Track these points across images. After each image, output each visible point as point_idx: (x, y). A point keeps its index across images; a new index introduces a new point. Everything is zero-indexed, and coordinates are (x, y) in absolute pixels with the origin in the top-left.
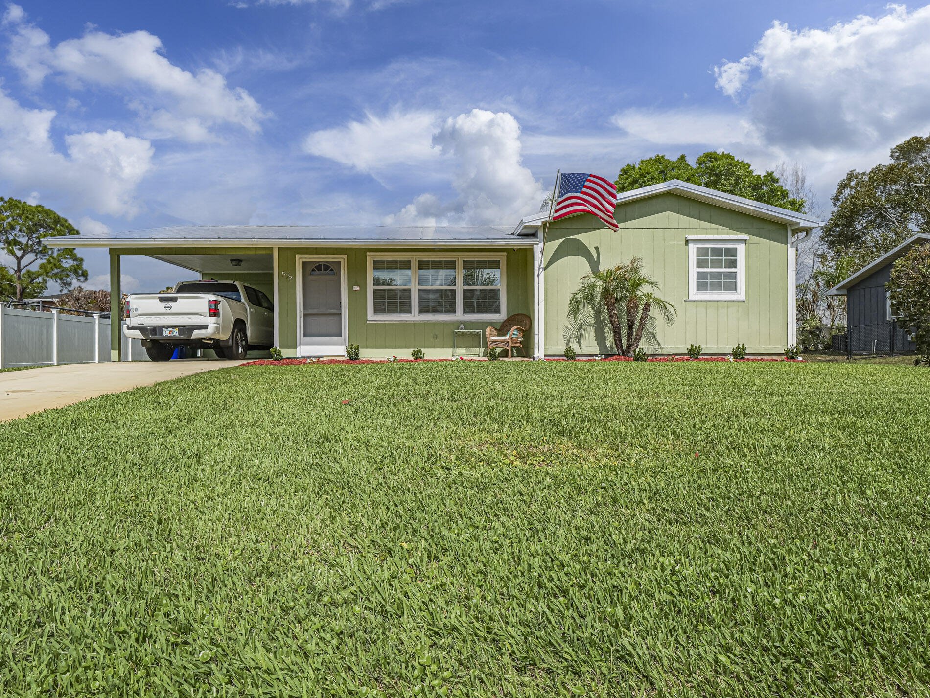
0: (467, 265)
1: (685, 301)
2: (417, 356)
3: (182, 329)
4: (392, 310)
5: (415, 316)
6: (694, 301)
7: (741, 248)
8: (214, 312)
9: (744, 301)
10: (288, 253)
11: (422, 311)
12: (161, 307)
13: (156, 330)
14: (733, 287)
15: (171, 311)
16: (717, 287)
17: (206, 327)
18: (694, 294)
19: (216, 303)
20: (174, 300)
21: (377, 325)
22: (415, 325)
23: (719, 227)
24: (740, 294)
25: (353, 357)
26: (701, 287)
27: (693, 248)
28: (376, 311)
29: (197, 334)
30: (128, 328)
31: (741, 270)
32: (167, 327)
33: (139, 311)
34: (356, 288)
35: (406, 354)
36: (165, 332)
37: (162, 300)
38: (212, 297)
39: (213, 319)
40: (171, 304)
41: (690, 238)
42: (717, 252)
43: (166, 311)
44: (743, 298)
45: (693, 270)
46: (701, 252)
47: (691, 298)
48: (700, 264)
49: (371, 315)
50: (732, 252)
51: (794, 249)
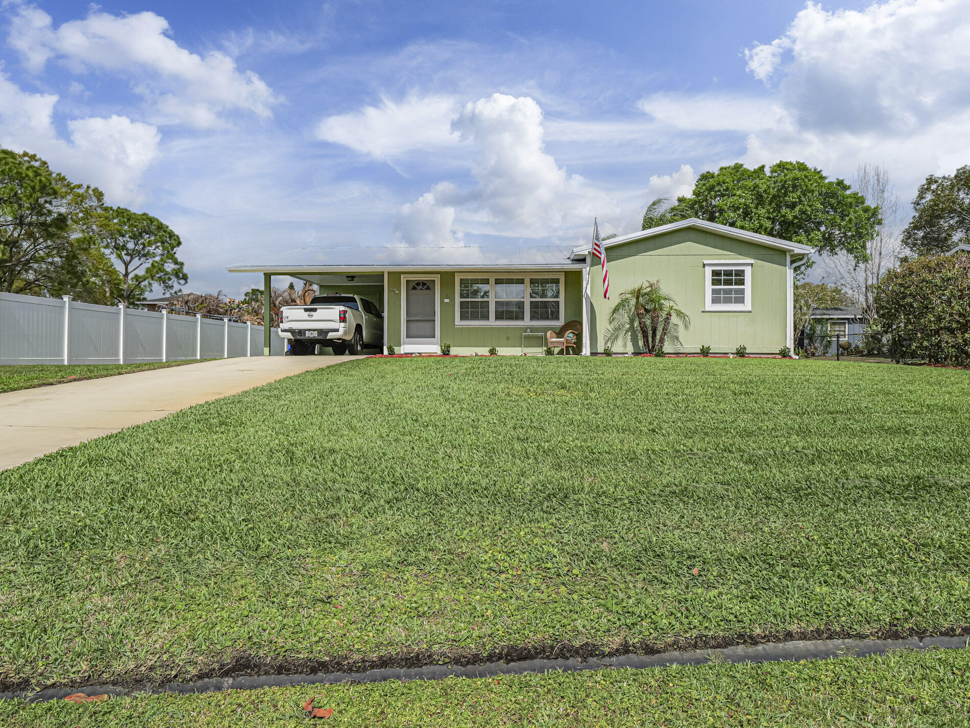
0: (532, 282)
1: (703, 312)
2: (493, 352)
3: (320, 331)
4: (475, 317)
5: (492, 322)
6: (710, 312)
7: (748, 271)
8: (343, 319)
9: (750, 312)
10: (395, 276)
11: (499, 316)
12: (305, 315)
13: (301, 332)
14: (741, 300)
15: (313, 318)
16: (728, 301)
17: (337, 330)
18: (709, 306)
19: (345, 312)
20: (315, 310)
21: (462, 330)
22: (492, 329)
23: (730, 253)
24: (747, 306)
25: (446, 353)
26: (715, 301)
27: (708, 271)
28: (463, 317)
29: (331, 335)
30: (282, 331)
31: (748, 287)
32: (309, 330)
33: (289, 319)
34: (446, 301)
35: (485, 351)
36: (308, 334)
37: (306, 310)
38: (342, 308)
39: (342, 324)
40: (312, 313)
41: (706, 262)
42: (728, 273)
43: (308, 318)
44: (750, 309)
45: (709, 287)
46: (716, 273)
47: (707, 309)
48: (715, 282)
49: (458, 322)
50: (741, 273)
51: (792, 271)
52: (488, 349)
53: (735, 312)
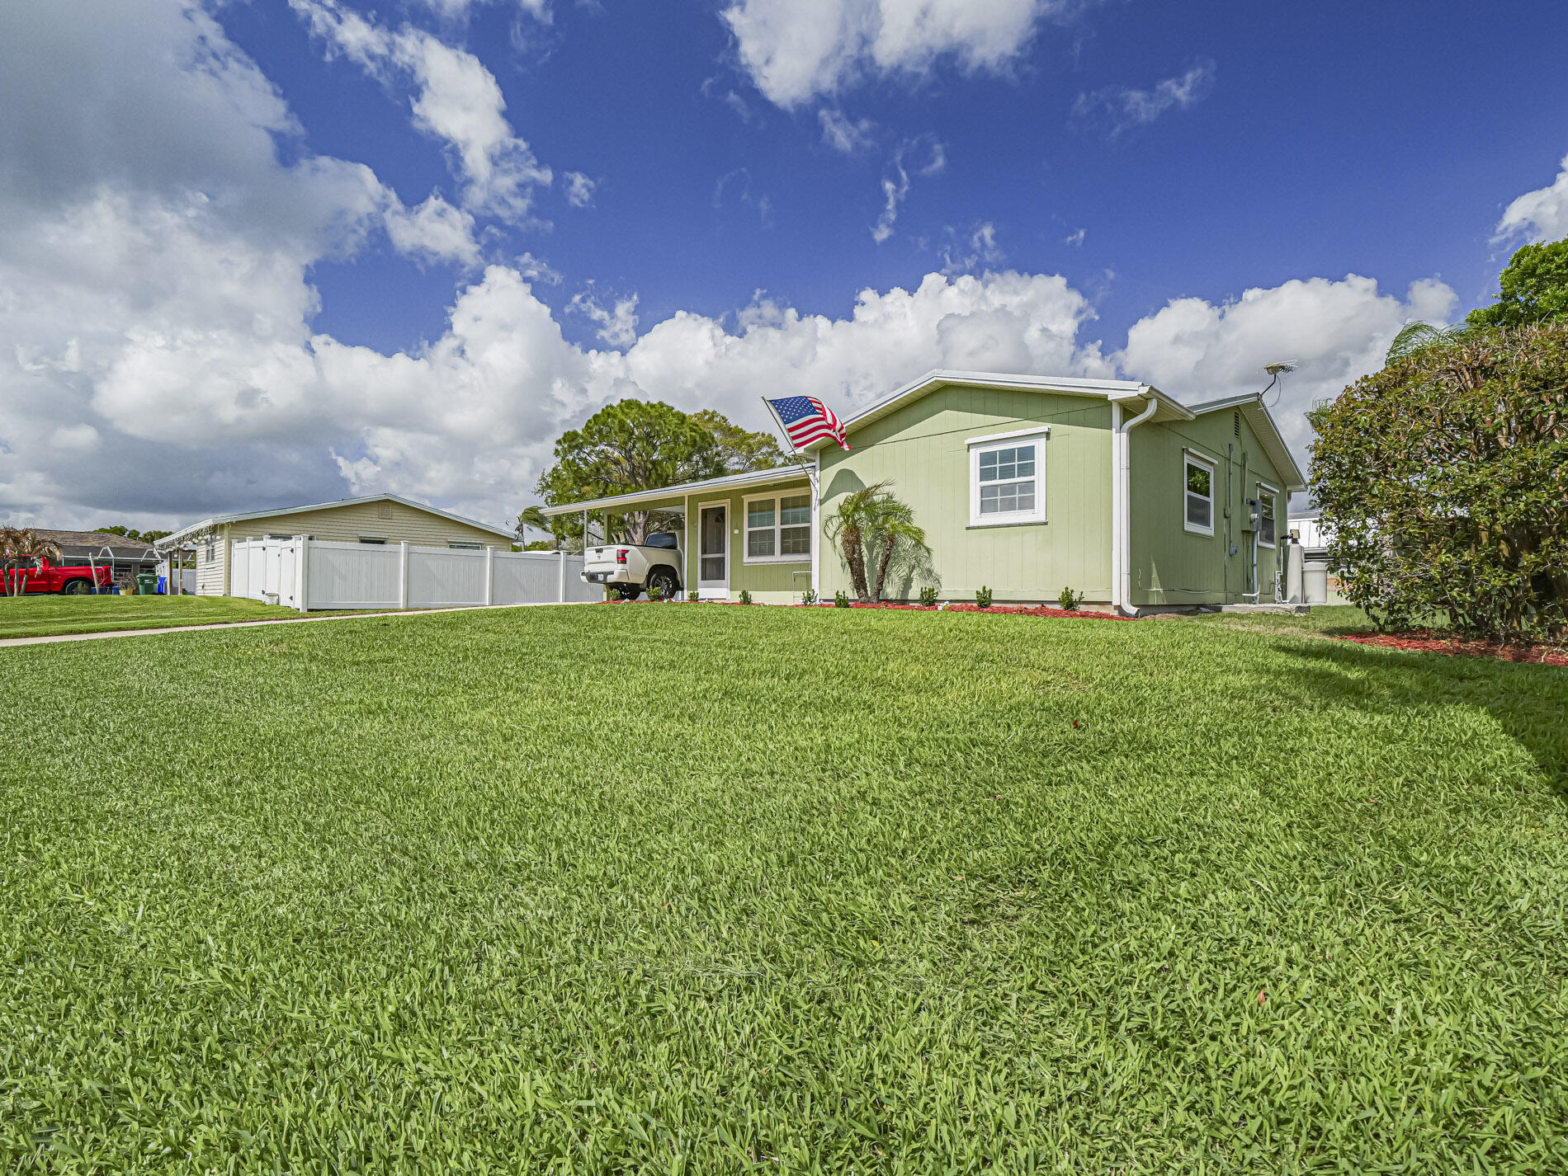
1: (968, 528)
4: (762, 553)
5: (778, 558)
6: (978, 528)
7: (1040, 445)
8: (622, 559)
9: (1046, 524)
10: (695, 505)
12: (595, 557)
14: (1027, 504)
15: (601, 560)
16: (1010, 506)
17: (612, 573)
18: (976, 518)
19: (624, 552)
20: (602, 551)
22: (778, 567)
23: (1010, 419)
24: (1039, 512)
26: (985, 507)
27: (975, 454)
28: (750, 554)
31: (1039, 477)
33: (588, 561)
34: (736, 532)
36: (600, 577)
37: (597, 551)
38: (621, 547)
39: (621, 566)
40: (600, 554)
41: (971, 440)
42: (1007, 455)
43: (598, 560)
44: (1043, 518)
45: (975, 484)
46: (986, 459)
47: (972, 524)
48: (985, 475)
49: (746, 559)
50: (1028, 453)
51: (1124, 436)
52: (740, 593)
53: (1020, 525)
